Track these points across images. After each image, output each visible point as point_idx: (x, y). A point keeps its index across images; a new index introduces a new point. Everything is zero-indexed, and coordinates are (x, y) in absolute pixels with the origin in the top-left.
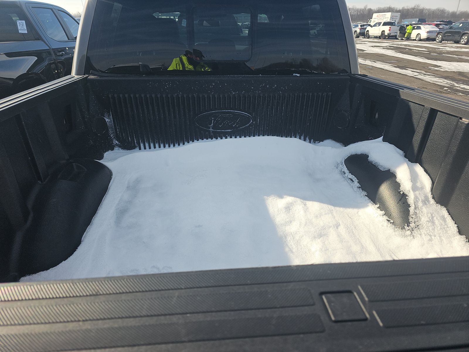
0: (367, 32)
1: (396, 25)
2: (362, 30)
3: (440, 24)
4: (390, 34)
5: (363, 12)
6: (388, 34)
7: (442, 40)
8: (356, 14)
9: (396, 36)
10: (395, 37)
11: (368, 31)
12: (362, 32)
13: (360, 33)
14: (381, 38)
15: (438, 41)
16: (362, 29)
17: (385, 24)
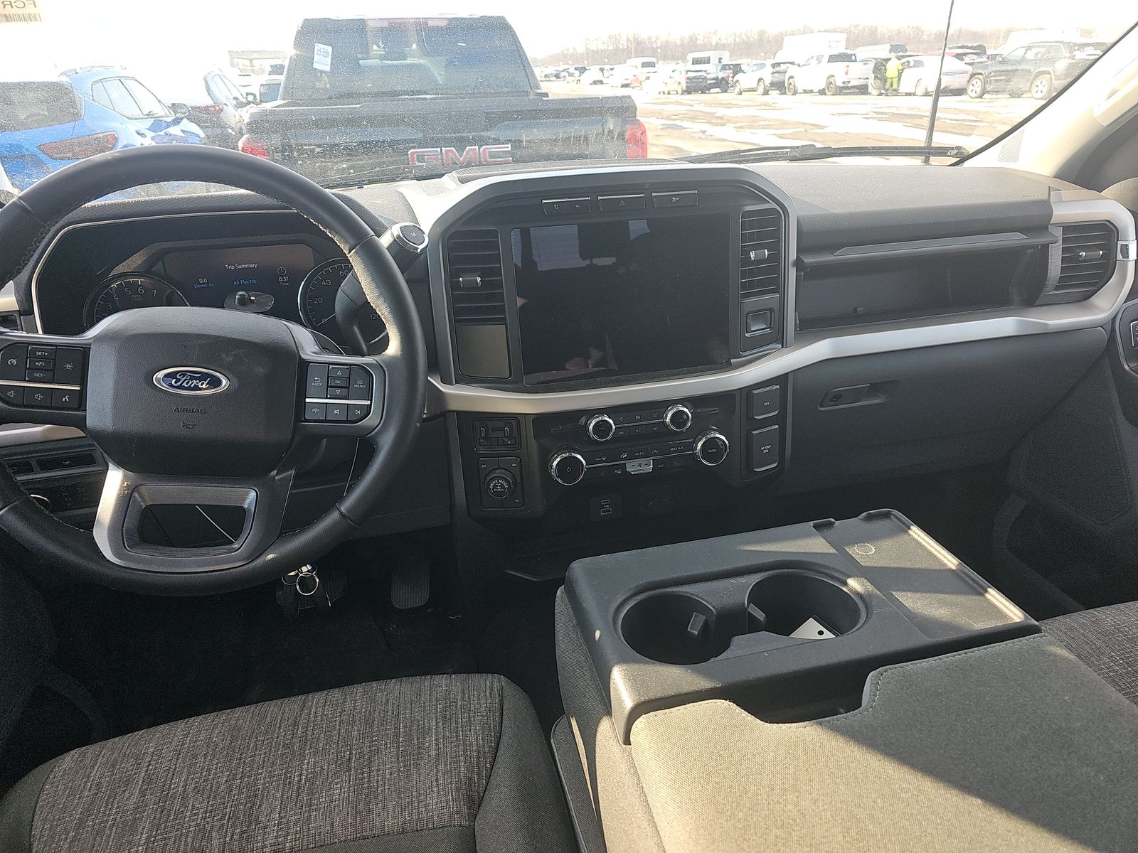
0: (791, 81)
1: (857, 60)
2: (776, 75)
3: (965, 54)
4: (849, 82)
5: (748, 36)
6: (844, 83)
7: (984, 92)
8: (733, 42)
9: (866, 87)
10: (863, 90)
11: (791, 77)
12: (776, 80)
13: (772, 84)
14: (827, 93)
15: (973, 95)
16: (777, 72)
17: (833, 59)
